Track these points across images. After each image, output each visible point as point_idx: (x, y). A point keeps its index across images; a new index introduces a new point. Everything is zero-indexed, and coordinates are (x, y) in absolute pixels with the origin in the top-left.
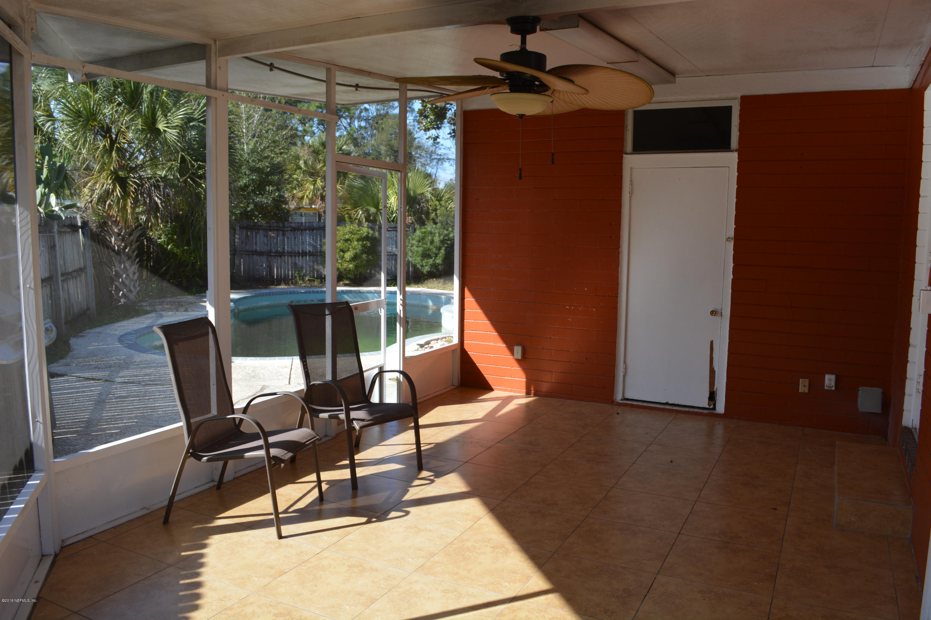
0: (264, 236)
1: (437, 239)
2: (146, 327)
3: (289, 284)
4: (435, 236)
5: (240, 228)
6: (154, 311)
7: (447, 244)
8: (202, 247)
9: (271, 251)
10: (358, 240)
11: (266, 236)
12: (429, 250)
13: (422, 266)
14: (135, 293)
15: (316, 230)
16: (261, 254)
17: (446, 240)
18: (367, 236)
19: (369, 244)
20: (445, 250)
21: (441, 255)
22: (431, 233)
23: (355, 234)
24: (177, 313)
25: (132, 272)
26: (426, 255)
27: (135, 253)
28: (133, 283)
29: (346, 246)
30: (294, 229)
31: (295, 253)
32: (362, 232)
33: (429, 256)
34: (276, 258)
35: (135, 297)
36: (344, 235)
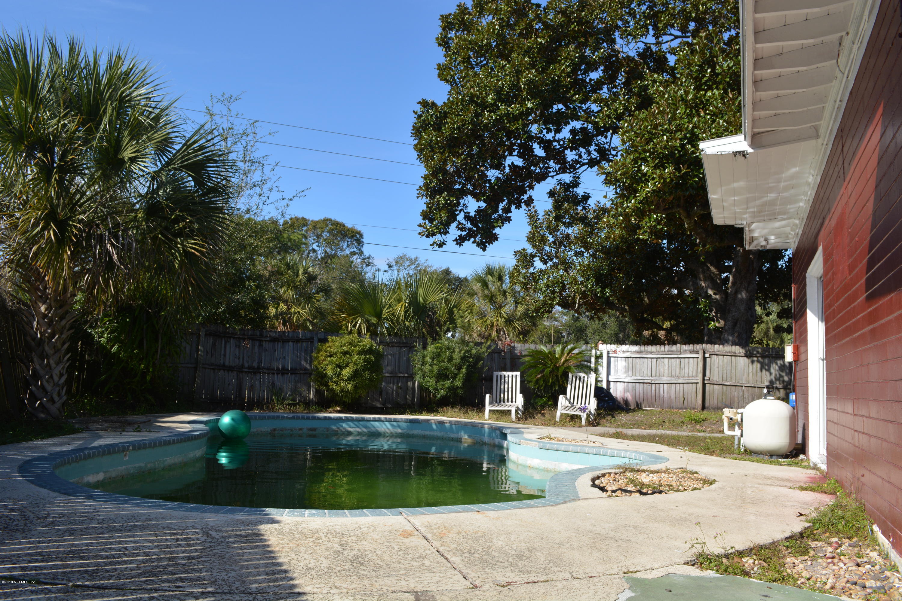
0: (236, 346)
1: (457, 356)
2: (72, 450)
3: (262, 409)
4: (454, 351)
5: (206, 335)
6: (87, 429)
7: (469, 362)
8: (159, 350)
9: (243, 366)
10: (360, 353)
11: (238, 346)
12: (446, 368)
13: (436, 389)
14: (58, 405)
15: (302, 342)
16: (230, 369)
17: (468, 357)
18: (370, 349)
19: (373, 359)
20: (467, 369)
21: (461, 375)
22: (448, 348)
23: (355, 346)
24: (124, 433)
25: (58, 374)
26: (442, 376)
27: (66, 346)
28: (57, 389)
29: (344, 360)
30: (274, 340)
31: (273, 369)
32: (364, 343)
33: (447, 377)
34: (249, 375)
35: (59, 410)
36: (341, 346)
